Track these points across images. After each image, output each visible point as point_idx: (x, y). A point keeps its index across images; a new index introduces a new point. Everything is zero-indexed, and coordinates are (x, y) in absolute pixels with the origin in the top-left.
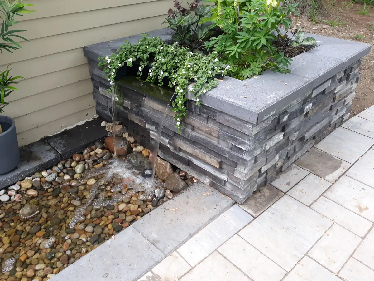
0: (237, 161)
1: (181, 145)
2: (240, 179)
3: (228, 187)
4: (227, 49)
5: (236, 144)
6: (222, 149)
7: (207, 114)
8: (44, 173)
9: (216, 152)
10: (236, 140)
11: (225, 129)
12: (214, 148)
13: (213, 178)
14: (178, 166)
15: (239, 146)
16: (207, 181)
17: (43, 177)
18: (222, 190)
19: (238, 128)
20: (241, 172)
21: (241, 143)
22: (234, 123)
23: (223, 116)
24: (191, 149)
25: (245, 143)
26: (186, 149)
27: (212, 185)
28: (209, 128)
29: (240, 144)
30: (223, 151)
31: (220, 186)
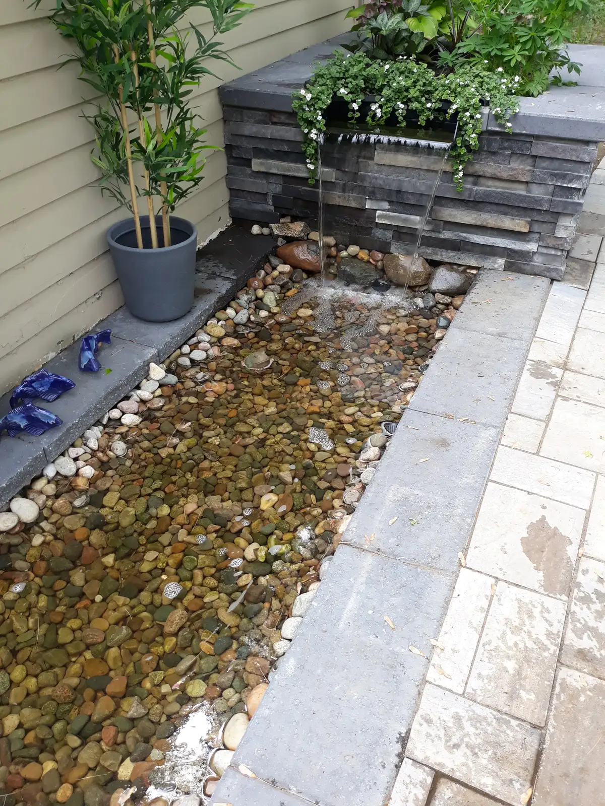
0: (564, 209)
1: (451, 215)
2: (565, 238)
3: (538, 261)
4: (504, 54)
5: (564, 183)
6: (537, 199)
7: (510, 148)
8: (230, 312)
9: (525, 206)
10: (564, 177)
11: (545, 164)
12: (521, 202)
13: (509, 256)
14: (437, 258)
15: (569, 186)
16: (501, 262)
17: (229, 318)
18: (528, 268)
19: (572, 155)
20: (566, 228)
21: (573, 179)
22: (564, 151)
23: (543, 144)
24: (474, 216)
25: (580, 177)
26: (461, 219)
27: (509, 267)
28: (515, 170)
29: (570, 181)
30: (538, 201)
31: (524, 264)
